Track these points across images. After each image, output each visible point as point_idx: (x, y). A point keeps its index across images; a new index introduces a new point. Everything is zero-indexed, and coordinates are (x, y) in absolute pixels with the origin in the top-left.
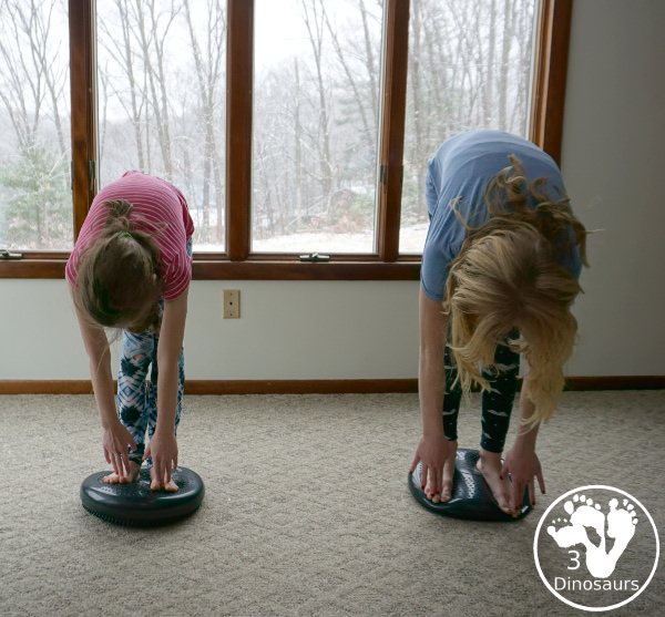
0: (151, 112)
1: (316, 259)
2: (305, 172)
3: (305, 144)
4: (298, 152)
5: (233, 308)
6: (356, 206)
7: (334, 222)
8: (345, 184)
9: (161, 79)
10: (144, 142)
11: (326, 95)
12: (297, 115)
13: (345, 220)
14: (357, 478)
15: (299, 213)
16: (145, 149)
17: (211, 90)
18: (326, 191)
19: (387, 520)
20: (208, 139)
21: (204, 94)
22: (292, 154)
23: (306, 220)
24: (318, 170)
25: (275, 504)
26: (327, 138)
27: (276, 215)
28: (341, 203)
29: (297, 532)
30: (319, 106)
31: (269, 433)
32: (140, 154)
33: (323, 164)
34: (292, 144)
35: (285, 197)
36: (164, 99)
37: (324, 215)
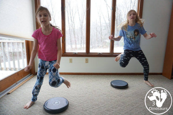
0: (72, 28)
1: (100, 54)
2: (98, 38)
3: (98, 33)
4: (97, 35)
5: (87, 61)
6: (106, 44)
7: (103, 47)
8: (105, 40)
9: (74, 23)
10: (71, 33)
11: (102, 25)
12: (97, 28)
13: (105, 46)
14: (107, 88)
15: (97, 45)
16: (71, 34)
17: (82, 25)
18: (101, 41)
19: (111, 94)
20: (82, 33)
21: (81, 25)
22: (96, 35)
23: (98, 46)
24: (100, 38)
25: (94, 92)
26: (102, 32)
27: (93, 45)
28: (104, 43)
29: (97, 96)
30: (100, 27)
31: (93, 81)
32: (70, 35)
33: (101, 37)
34: (96, 33)
35: (95, 42)
36: (74, 26)
37: (101, 45)
